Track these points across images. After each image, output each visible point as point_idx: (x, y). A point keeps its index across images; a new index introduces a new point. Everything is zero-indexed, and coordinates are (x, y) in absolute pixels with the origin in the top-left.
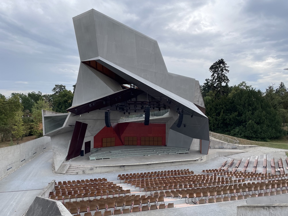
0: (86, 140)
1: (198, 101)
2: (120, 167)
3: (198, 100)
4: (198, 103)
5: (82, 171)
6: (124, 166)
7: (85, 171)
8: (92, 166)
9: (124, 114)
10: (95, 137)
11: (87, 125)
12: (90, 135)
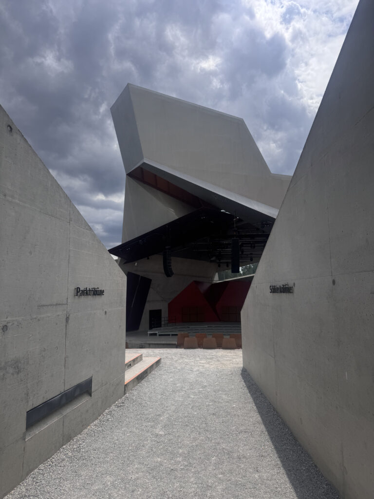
9: (219, 266)
10: (169, 305)
11: (151, 280)
12: (161, 299)
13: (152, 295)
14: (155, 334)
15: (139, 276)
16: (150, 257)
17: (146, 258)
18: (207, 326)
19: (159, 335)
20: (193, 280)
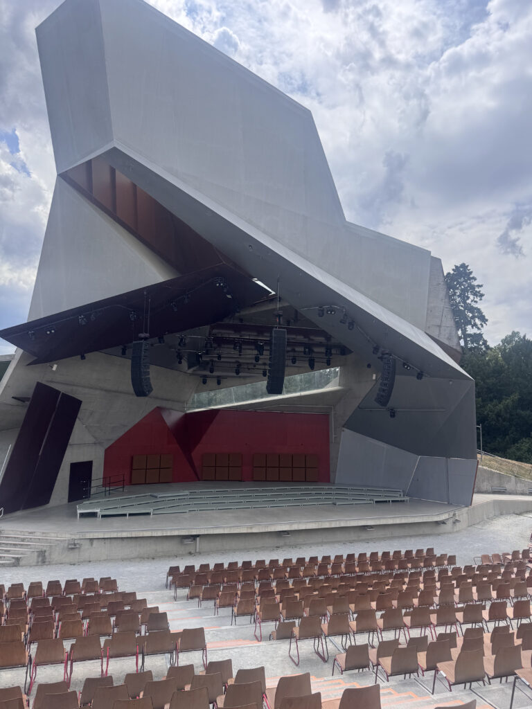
1: (440, 326)
2: (182, 543)
3: (438, 322)
4: (440, 333)
5: (36, 554)
6: (194, 537)
7: (47, 554)
8: (77, 537)
9: (204, 382)
10: (106, 451)
11: (80, 402)
12: (93, 440)
13: (79, 432)
14: (94, 515)
15: (58, 392)
16: (86, 355)
17: (79, 356)
18: (187, 492)
19: (103, 516)
20: (155, 406)
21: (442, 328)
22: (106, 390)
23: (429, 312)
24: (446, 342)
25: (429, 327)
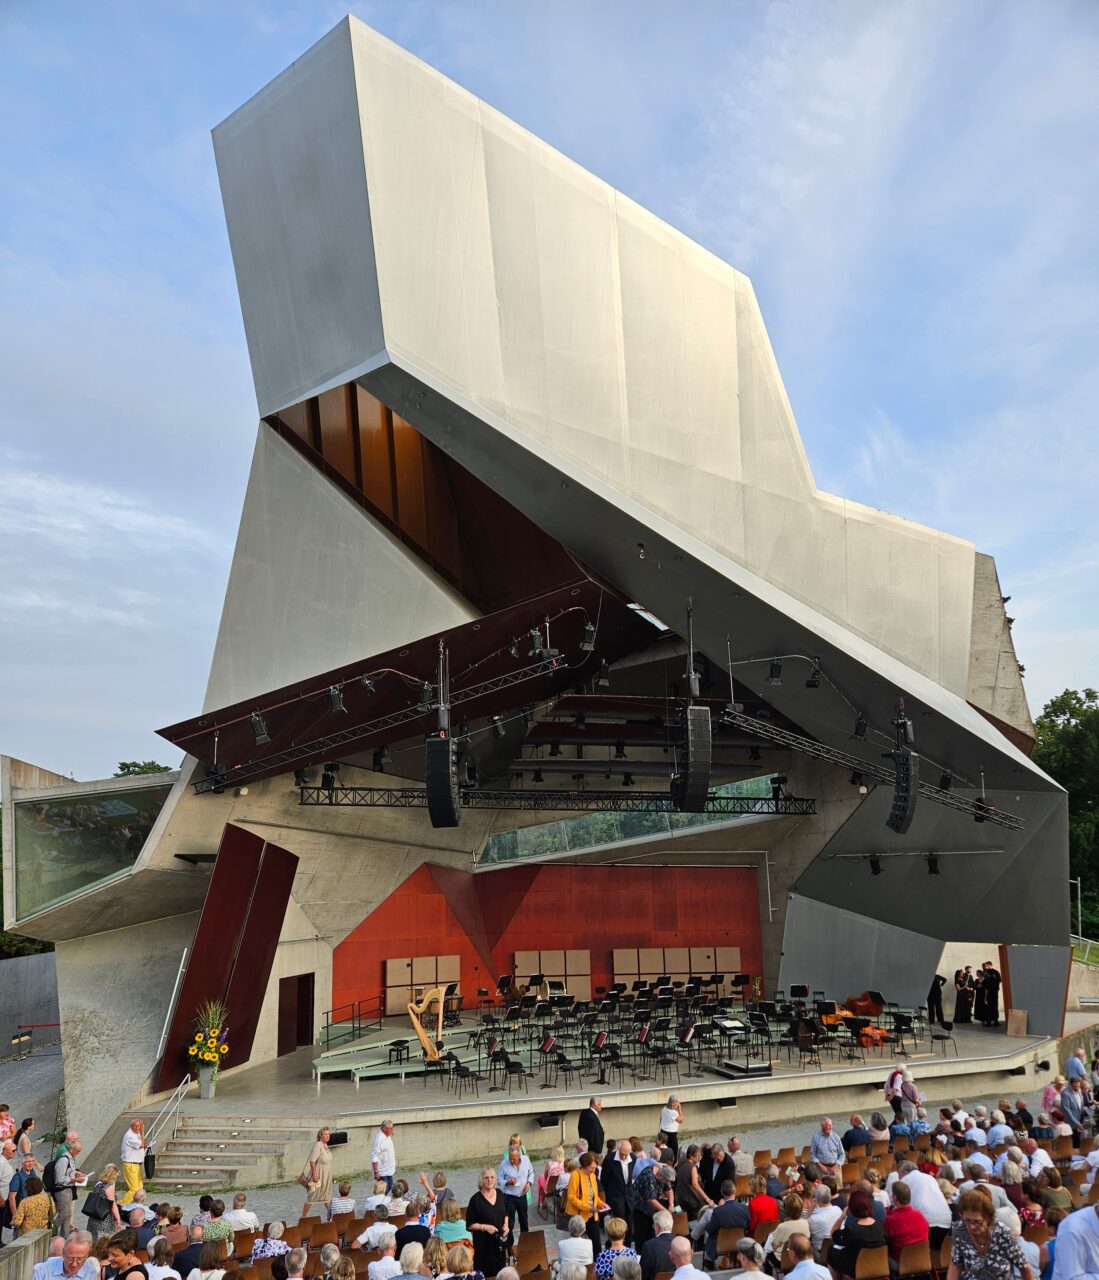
0: (285, 964)
1: (993, 689)
2: (534, 1127)
3: (989, 680)
4: (994, 702)
5: (266, 1161)
6: (559, 1116)
8: (341, 1124)
10: (336, 952)
11: (295, 860)
12: (312, 933)
14: (346, 1076)
15: (262, 841)
19: (364, 1079)
20: (422, 862)
21: (999, 692)
22: (338, 834)
23: (974, 660)
24: (1006, 719)
25: (973, 691)
